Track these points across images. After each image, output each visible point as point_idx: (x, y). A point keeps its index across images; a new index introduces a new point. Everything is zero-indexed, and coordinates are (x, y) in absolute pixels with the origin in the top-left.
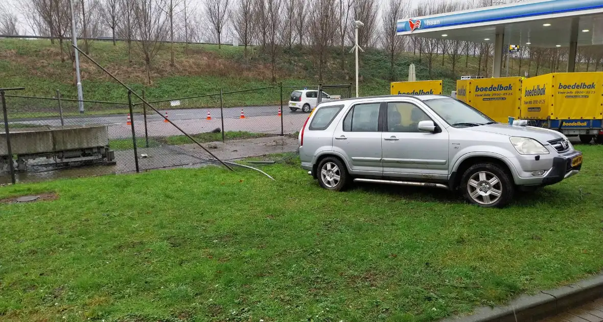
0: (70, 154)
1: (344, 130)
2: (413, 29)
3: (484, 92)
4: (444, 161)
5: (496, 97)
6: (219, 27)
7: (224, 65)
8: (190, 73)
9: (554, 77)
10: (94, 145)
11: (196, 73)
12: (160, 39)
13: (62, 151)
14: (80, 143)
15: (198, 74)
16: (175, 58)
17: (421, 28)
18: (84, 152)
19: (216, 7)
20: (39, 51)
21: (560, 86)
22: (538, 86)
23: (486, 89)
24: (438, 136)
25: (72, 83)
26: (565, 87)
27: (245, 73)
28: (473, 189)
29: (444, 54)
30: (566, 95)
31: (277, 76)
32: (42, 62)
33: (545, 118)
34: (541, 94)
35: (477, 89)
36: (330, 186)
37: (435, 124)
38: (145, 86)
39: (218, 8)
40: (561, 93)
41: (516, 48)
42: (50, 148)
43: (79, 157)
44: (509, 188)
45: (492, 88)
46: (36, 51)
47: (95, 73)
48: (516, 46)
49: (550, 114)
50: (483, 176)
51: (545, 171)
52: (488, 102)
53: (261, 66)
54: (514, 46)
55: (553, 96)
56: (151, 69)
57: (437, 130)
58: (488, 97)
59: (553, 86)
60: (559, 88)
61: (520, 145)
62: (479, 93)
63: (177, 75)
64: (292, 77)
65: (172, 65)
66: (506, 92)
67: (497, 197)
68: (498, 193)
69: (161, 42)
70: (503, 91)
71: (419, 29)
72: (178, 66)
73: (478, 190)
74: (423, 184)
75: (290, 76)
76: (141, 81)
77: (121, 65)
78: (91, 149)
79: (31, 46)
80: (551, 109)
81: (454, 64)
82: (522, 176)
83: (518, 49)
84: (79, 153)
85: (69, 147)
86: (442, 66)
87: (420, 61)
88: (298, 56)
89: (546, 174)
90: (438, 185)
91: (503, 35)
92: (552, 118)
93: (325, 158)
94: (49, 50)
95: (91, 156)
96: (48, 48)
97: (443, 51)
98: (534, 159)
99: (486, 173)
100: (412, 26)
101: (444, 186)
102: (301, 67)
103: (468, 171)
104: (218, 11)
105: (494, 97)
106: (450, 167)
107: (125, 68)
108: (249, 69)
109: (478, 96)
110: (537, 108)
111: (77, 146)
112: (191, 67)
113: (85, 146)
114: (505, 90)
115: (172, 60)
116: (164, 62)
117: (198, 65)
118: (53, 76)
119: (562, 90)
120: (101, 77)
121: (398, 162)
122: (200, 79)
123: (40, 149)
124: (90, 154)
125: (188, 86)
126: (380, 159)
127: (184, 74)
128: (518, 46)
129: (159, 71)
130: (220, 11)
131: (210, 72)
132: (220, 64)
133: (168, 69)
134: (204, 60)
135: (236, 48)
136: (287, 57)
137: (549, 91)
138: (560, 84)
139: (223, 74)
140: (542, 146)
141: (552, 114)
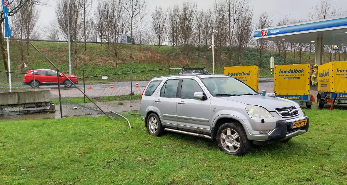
0: (30, 106)
1: (161, 96)
2: (263, 35)
3: (285, 74)
4: (207, 119)
5: (293, 77)
6: (159, 36)
7: (160, 57)
8: (140, 61)
9: (333, 64)
10: (42, 101)
11: (144, 61)
12: (122, 43)
13: (24, 104)
14: (34, 99)
15: (145, 62)
16: (133, 53)
17: (268, 35)
18: (38, 105)
19: (158, 25)
20: (61, 49)
21: (337, 70)
22: (325, 70)
23: (286, 72)
24: (205, 103)
25: (74, 66)
26: (341, 71)
27: (171, 62)
28: (224, 141)
29: (295, 51)
30: (342, 76)
31: (189, 63)
32: (61, 55)
33: (328, 92)
34: (327, 76)
35: (281, 72)
36: (153, 133)
37: (204, 94)
38: (114, 68)
39: (159, 25)
40: (338, 75)
41: (338, 47)
42: (16, 102)
43: (34, 107)
44: (245, 141)
45: (290, 71)
46: (59, 49)
47: (88, 61)
48: (338, 46)
49: (331, 89)
50: (229, 132)
51: (270, 130)
52: (287, 80)
53: (181, 58)
54: (336, 46)
55: (333, 77)
56: (119, 59)
57: (204, 98)
58: (288, 77)
59: (333, 70)
60: (337, 72)
61: (251, 111)
62: (282, 74)
63: (133, 62)
64: (198, 64)
65: (131, 57)
66: (299, 74)
67: (238, 148)
68: (238, 145)
69: (123, 44)
70: (297, 74)
71: (267, 35)
72: (134, 57)
73: (226, 142)
74: (198, 134)
75: (197, 63)
76: (112, 65)
77: (103, 56)
78: (41, 103)
79: (57, 46)
80: (332, 86)
81: (300, 57)
82: (253, 134)
83: (339, 48)
84: (34, 105)
85: (27, 102)
86: (293, 58)
87: (279, 55)
88: (204, 52)
89: (270, 133)
90: (206, 136)
91: (322, 39)
92: (333, 91)
93: (150, 114)
94: (65, 48)
95: (42, 107)
96: (66, 47)
97: (295, 49)
98: (261, 121)
99: (231, 130)
100: (262, 33)
101: (210, 137)
102: (205, 58)
103: (220, 128)
104: (159, 27)
105: (292, 77)
106: (211, 124)
107: (104, 58)
108: (174, 59)
109: (281, 76)
110: (325, 85)
111: (32, 101)
112: (141, 58)
113: (37, 101)
114: (299, 72)
115: (131, 54)
116: (126, 55)
117: (145, 57)
118: (65, 62)
119: (339, 73)
120: (91, 63)
121: (185, 119)
122: (145, 65)
123: (11, 102)
124: (41, 106)
125: (137, 69)
126: (175, 116)
127: (136, 62)
128: (339, 46)
129: (124, 60)
130: (160, 27)
131: (152, 60)
132: (158, 57)
133: (128, 59)
134: (149, 54)
135: (169, 47)
136: (197, 52)
137: (331, 73)
138: (338, 69)
139: (158, 62)
140: (268, 112)
141: (332, 89)
